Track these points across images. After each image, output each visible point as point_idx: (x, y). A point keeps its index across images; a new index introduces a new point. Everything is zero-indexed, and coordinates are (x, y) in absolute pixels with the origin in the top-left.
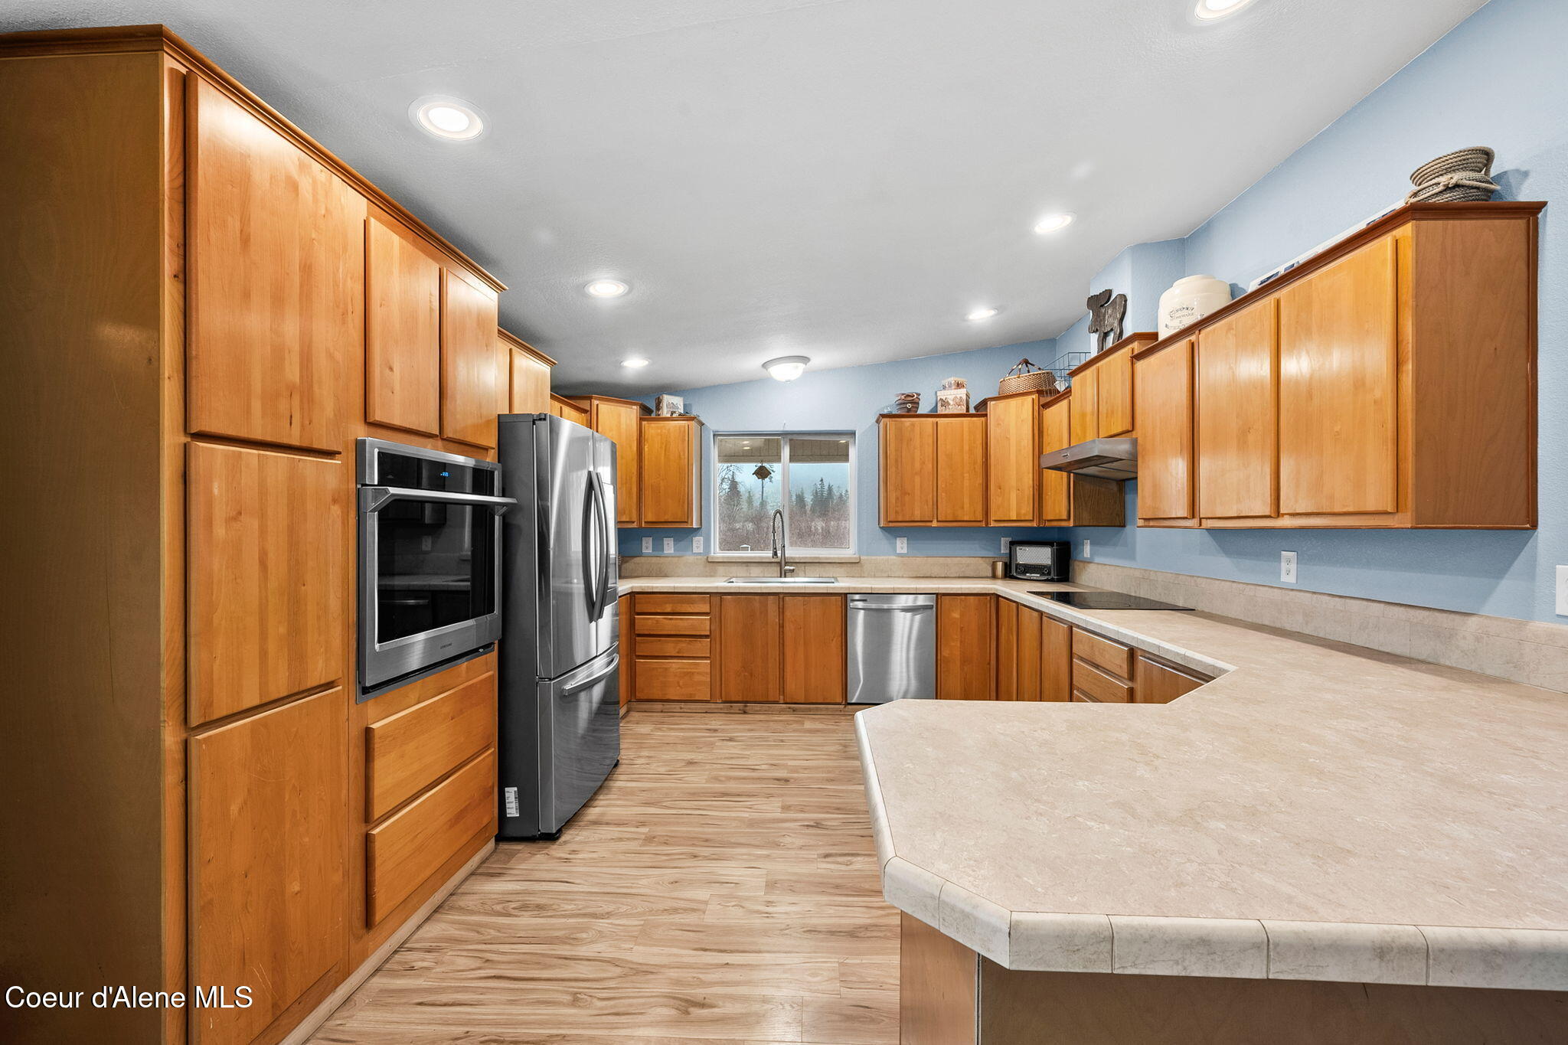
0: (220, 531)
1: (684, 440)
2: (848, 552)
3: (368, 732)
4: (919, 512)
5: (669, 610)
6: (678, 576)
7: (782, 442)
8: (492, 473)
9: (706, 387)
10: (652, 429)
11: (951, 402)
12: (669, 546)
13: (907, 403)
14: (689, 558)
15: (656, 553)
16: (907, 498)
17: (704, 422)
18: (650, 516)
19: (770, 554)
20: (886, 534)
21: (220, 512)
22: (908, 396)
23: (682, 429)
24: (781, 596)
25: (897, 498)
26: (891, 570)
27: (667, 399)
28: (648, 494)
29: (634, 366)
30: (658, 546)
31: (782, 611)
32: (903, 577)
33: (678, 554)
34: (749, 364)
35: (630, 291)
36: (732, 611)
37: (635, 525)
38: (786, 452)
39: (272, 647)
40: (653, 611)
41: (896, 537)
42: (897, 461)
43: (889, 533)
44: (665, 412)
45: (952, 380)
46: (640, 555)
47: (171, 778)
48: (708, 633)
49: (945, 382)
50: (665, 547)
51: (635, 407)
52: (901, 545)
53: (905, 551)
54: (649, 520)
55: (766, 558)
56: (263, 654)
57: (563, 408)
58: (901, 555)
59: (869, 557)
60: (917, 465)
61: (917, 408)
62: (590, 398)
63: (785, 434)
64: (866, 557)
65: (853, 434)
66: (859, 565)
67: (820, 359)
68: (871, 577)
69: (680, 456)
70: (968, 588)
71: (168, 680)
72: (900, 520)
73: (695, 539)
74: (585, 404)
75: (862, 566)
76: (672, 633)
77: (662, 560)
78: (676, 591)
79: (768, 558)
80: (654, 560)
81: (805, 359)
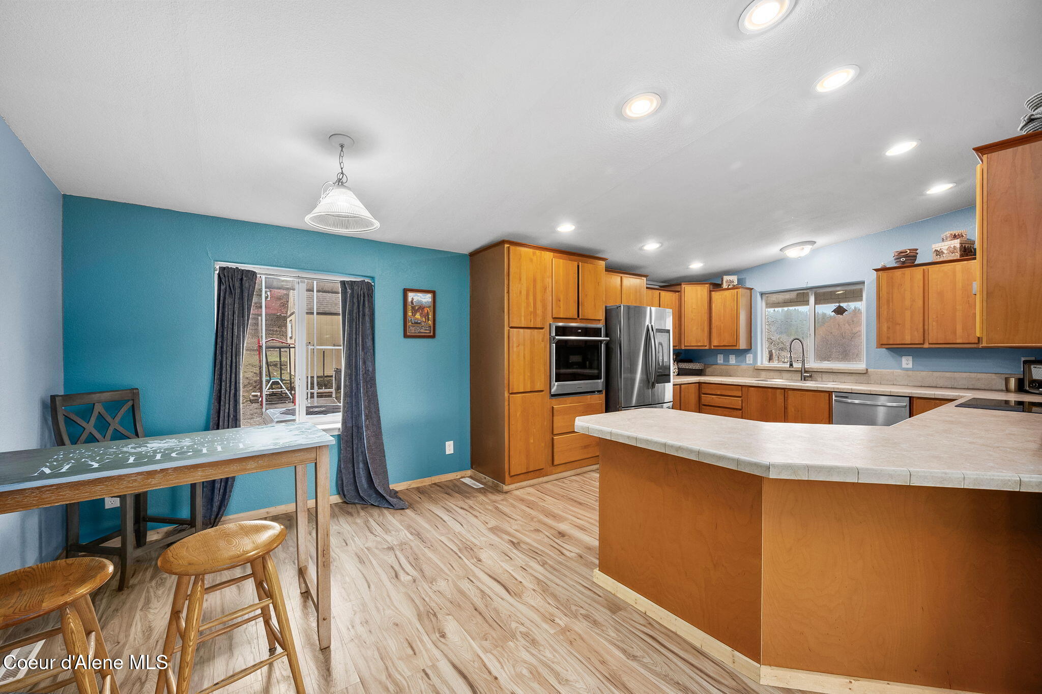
0: (515, 349)
1: (734, 300)
2: (861, 366)
3: (553, 407)
4: (909, 337)
5: (718, 393)
6: (737, 377)
7: (810, 293)
8: (601, 329)
9: (755, 267)
10: (716, 295)
11: (945, 252)
12: (733, 360)
13: (901, 258)
14: (744, 366)
15: (726, 363)
16: (898, 327)
17: (752, 287)
18: (715, 342)
19: (788, 365)
20: (890, 352)
21: (515, 345)
22: (902, 252)
23: (733, 294)
24: (786, 390)
25: (888, 328)
26: (896, 379)
27: (726, 278)
28: (714, 331)
29: (696, 266)
30: (726, 359)
31: (785, 399)
32: (907, 385)
33: (738, 364)
34: (771, 251)
35: (661, 246)
36: (754, 396)
37: (707, 348)
38: (812, 300)
39: (526, 377)
40: (711, 393)
41: (902, 356)
42: (888, 301)
43: (894, 352)
44: (725, 286)
45: (948, 233)
46: (717, 364)
47: (506, 403)
48: (740, 408)
49: (943, 236)
50: (730, 359)
51: (707, 285)
52: (907, 362)
53: (910, 366)
54: (716, 345)
55: (785, 367)
56: (524, 379)
57: (661, 293)
58: (907, 370)
59: (877, 370)
60: (908, 303)
61: (915, 260)
62: (681, 285)
63: (811, 288)
64: (872, 370)
65: (863, 283)
66: (867, 375)
67: (821, 240)
68: (877, 384)
69: (732, 309)
70: (941, 395)
71: (506, 382)
72: (891, 343)
73: (748, 356)
74: (678, 288)
75: (869, 377)
76: (721, 406)
77: (728, 367)
78: (722, 383)
79: (787, 367)
80: (723, 367)
81: (814, 243)
